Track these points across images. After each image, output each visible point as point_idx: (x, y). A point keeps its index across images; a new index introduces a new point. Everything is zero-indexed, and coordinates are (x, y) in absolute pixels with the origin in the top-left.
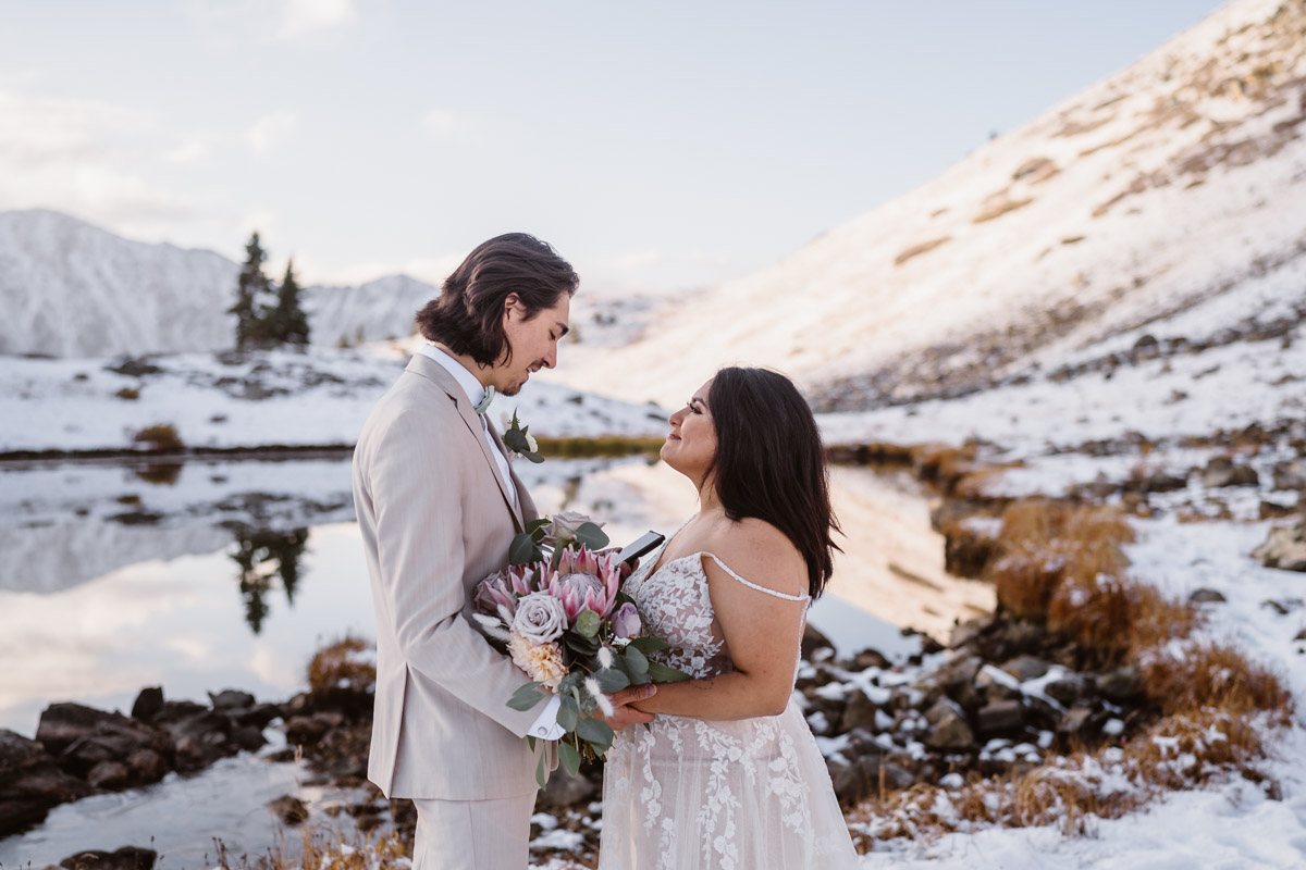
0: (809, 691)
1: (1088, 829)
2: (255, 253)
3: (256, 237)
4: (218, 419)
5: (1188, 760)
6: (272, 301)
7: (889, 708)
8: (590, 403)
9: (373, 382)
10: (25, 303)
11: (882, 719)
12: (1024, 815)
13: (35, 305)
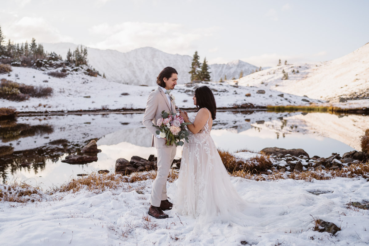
0: (289, 162)
1: (311, 181)
2: (196, 57)
3: (196, 53)
4: (185, 101)
5: (349, 173)
6: (200, 69)
7: (306, 166)
8: (285, 96)
9: (225, 91)
10: (143, 72)
11: (304, 168)
12: (301, 178)
13: (146, 72)
